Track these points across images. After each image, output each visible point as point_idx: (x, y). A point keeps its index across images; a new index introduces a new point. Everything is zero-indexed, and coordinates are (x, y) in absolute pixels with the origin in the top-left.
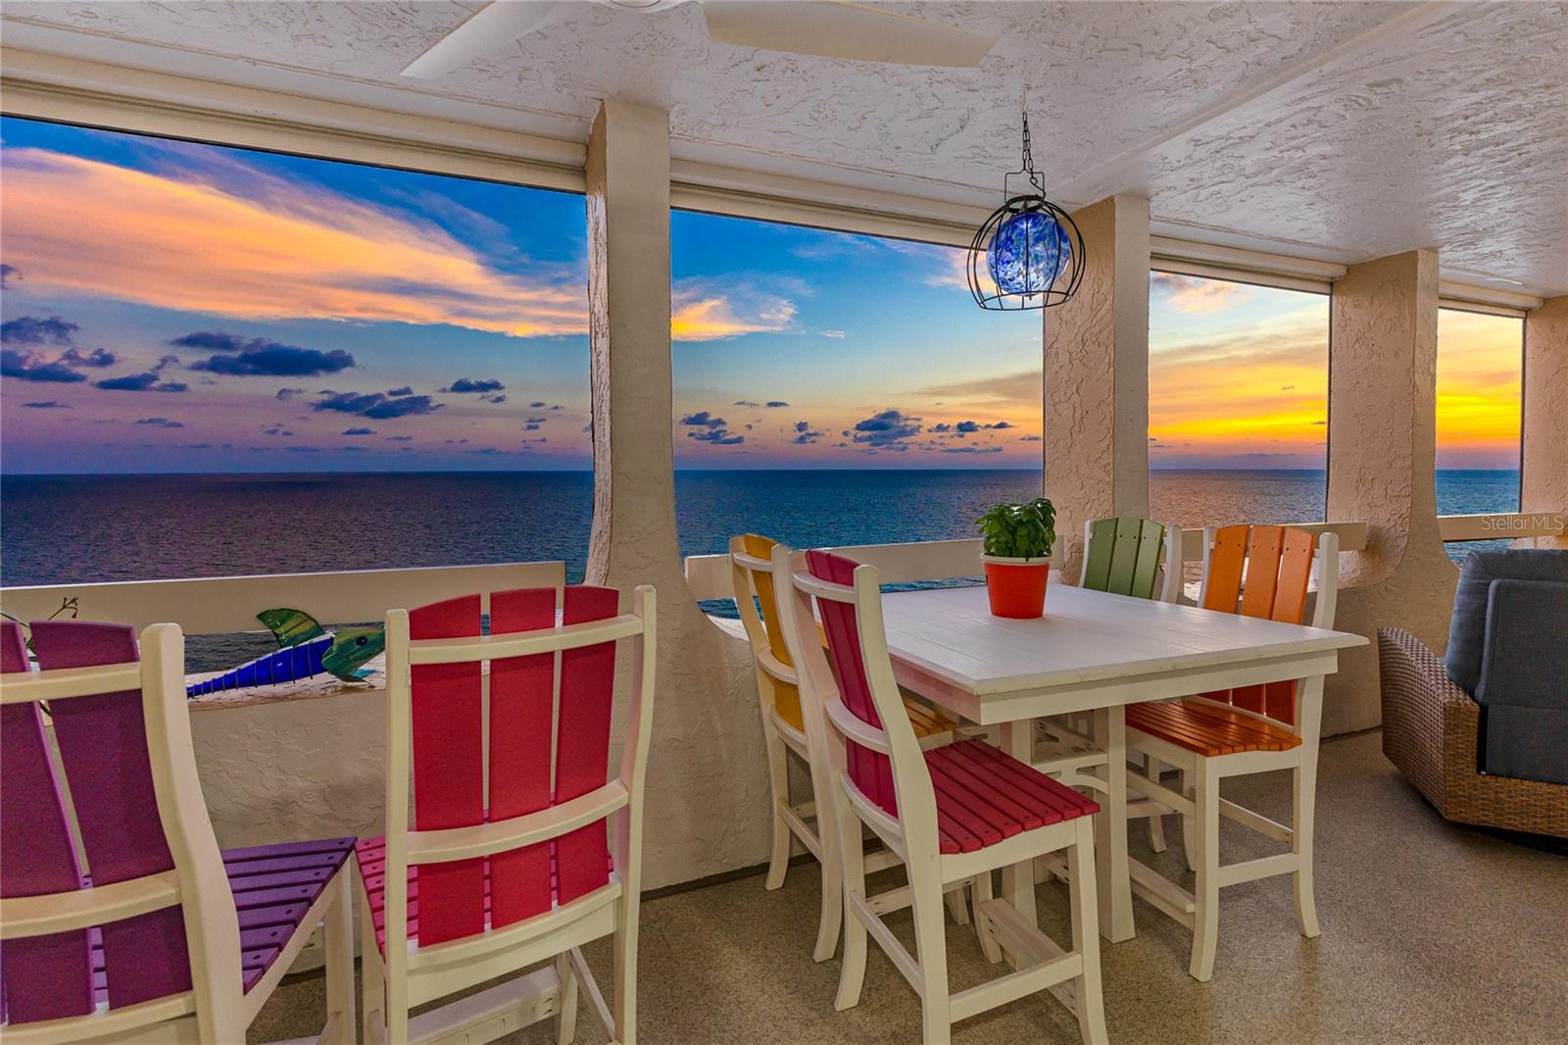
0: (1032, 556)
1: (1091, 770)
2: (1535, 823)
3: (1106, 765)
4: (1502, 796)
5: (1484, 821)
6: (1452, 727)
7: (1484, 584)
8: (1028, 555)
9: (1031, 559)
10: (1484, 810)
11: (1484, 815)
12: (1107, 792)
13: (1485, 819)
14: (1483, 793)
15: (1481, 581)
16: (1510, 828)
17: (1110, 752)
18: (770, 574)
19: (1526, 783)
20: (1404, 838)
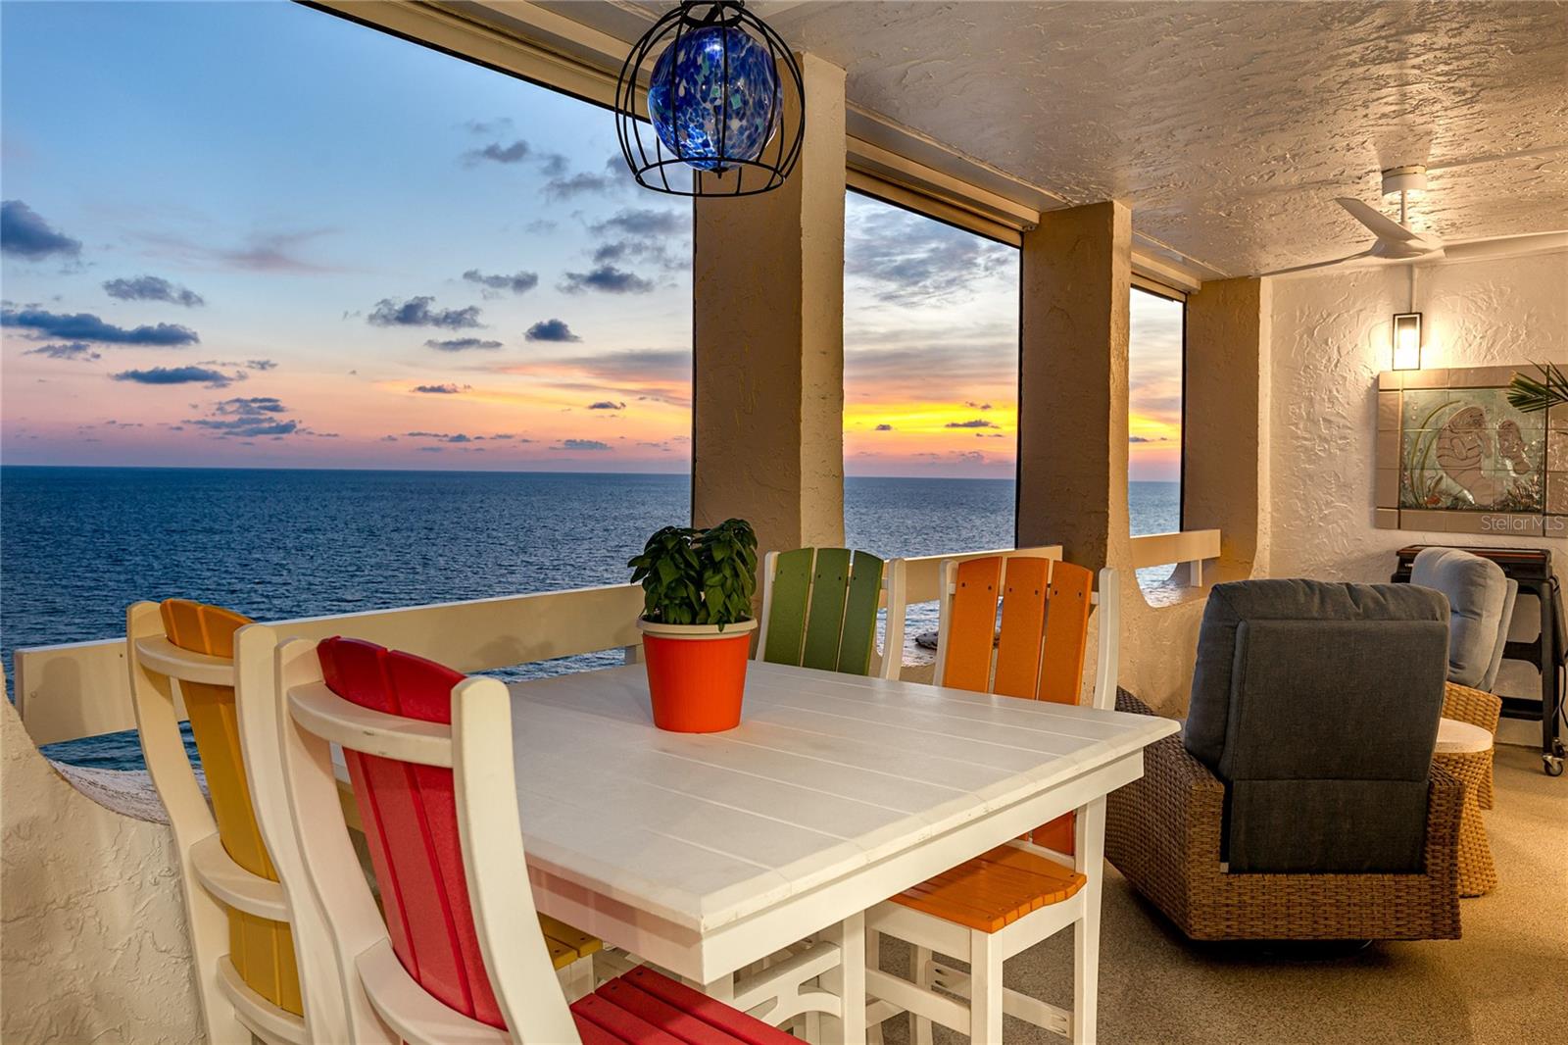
0: (729, 622)
1: (814, 984)
2: (1276, 926)
3: (839, 968)
4: (1245, 898)
5: (1228, 934)
6: (1198, 816)
7: (1231, 627)
8: (722, 621)
9: (728, 628)
10: (1228, 919)
11: (1228, 927)
12: (839, 1015)
13: (1228, 930)
14: (1227, 898)
15: (1227, 624)
16: (1254, 937)
17: (845, 943)
18: (232, 689)
19: (1267, 877)
20: (1149, 974)
